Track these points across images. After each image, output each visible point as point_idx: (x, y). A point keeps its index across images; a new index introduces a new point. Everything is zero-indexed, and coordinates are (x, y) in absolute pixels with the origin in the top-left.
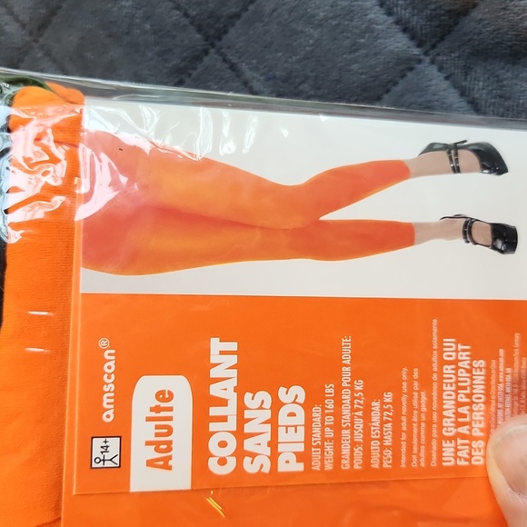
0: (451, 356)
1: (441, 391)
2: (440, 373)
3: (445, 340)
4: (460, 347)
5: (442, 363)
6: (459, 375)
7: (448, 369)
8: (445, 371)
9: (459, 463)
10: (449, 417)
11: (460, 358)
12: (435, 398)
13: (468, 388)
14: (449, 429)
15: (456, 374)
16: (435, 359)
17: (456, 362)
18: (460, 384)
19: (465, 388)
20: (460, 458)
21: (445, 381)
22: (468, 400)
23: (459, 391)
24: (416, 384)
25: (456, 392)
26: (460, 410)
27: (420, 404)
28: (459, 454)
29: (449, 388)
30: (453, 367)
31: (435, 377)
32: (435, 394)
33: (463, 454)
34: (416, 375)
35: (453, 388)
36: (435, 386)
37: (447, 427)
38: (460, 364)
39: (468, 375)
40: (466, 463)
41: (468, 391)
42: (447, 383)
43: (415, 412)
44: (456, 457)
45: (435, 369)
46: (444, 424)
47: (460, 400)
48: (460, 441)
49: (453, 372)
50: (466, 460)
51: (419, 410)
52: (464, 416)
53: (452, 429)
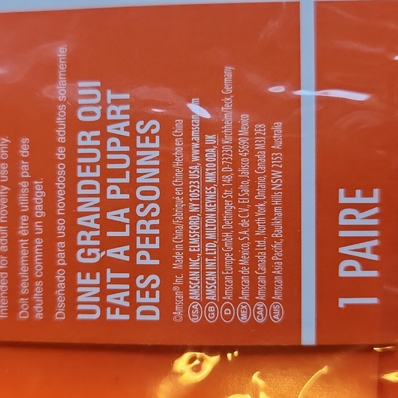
0: (93, 114)
1: (72, 180)
2: (71, 146)
3: (81, 84)
4: (110, 96)
5: (74, 126)
6: (110, 148)
7: (86, 139)
8: (80, 143)
9: (109, 317)
10: (88, 229)
11: (110, 117)
12: (61, 193)
13: (128, 173)
14: (90, 251)
15: (102, 148)
16: (61, 120)
17: (102, 124)
18: (110, 166)
19: (120, 173)
20: (113, 307)
21: (80, 160)
22: (127, 196)
23: (109, 180)
24: (25, 166)
25: (102, 180)
26: (110, 215)
27: (31, 204)
28: (110, 299)
29: (88, 174)
30: (97, 133)
31: (61, 153)
32: (61, 184)
33: (119, 299)
34: (24, 150)
35: (97, 174)
36: (61, 171)
37: (86, 247)
38: (110, 129)
39: (127, 149)
40: (127, 317)
41: (127, 180)
42: (84, 166)
43: (24, 218)
44: (103, 305)
45: (62, 139)
46: (80, 242)
47: (110, 196)
48: (110, 275)
49: (98, 143)
50: (123, 310)
51: (30, 213)
52: (120, 226)
53: (96, 251)
